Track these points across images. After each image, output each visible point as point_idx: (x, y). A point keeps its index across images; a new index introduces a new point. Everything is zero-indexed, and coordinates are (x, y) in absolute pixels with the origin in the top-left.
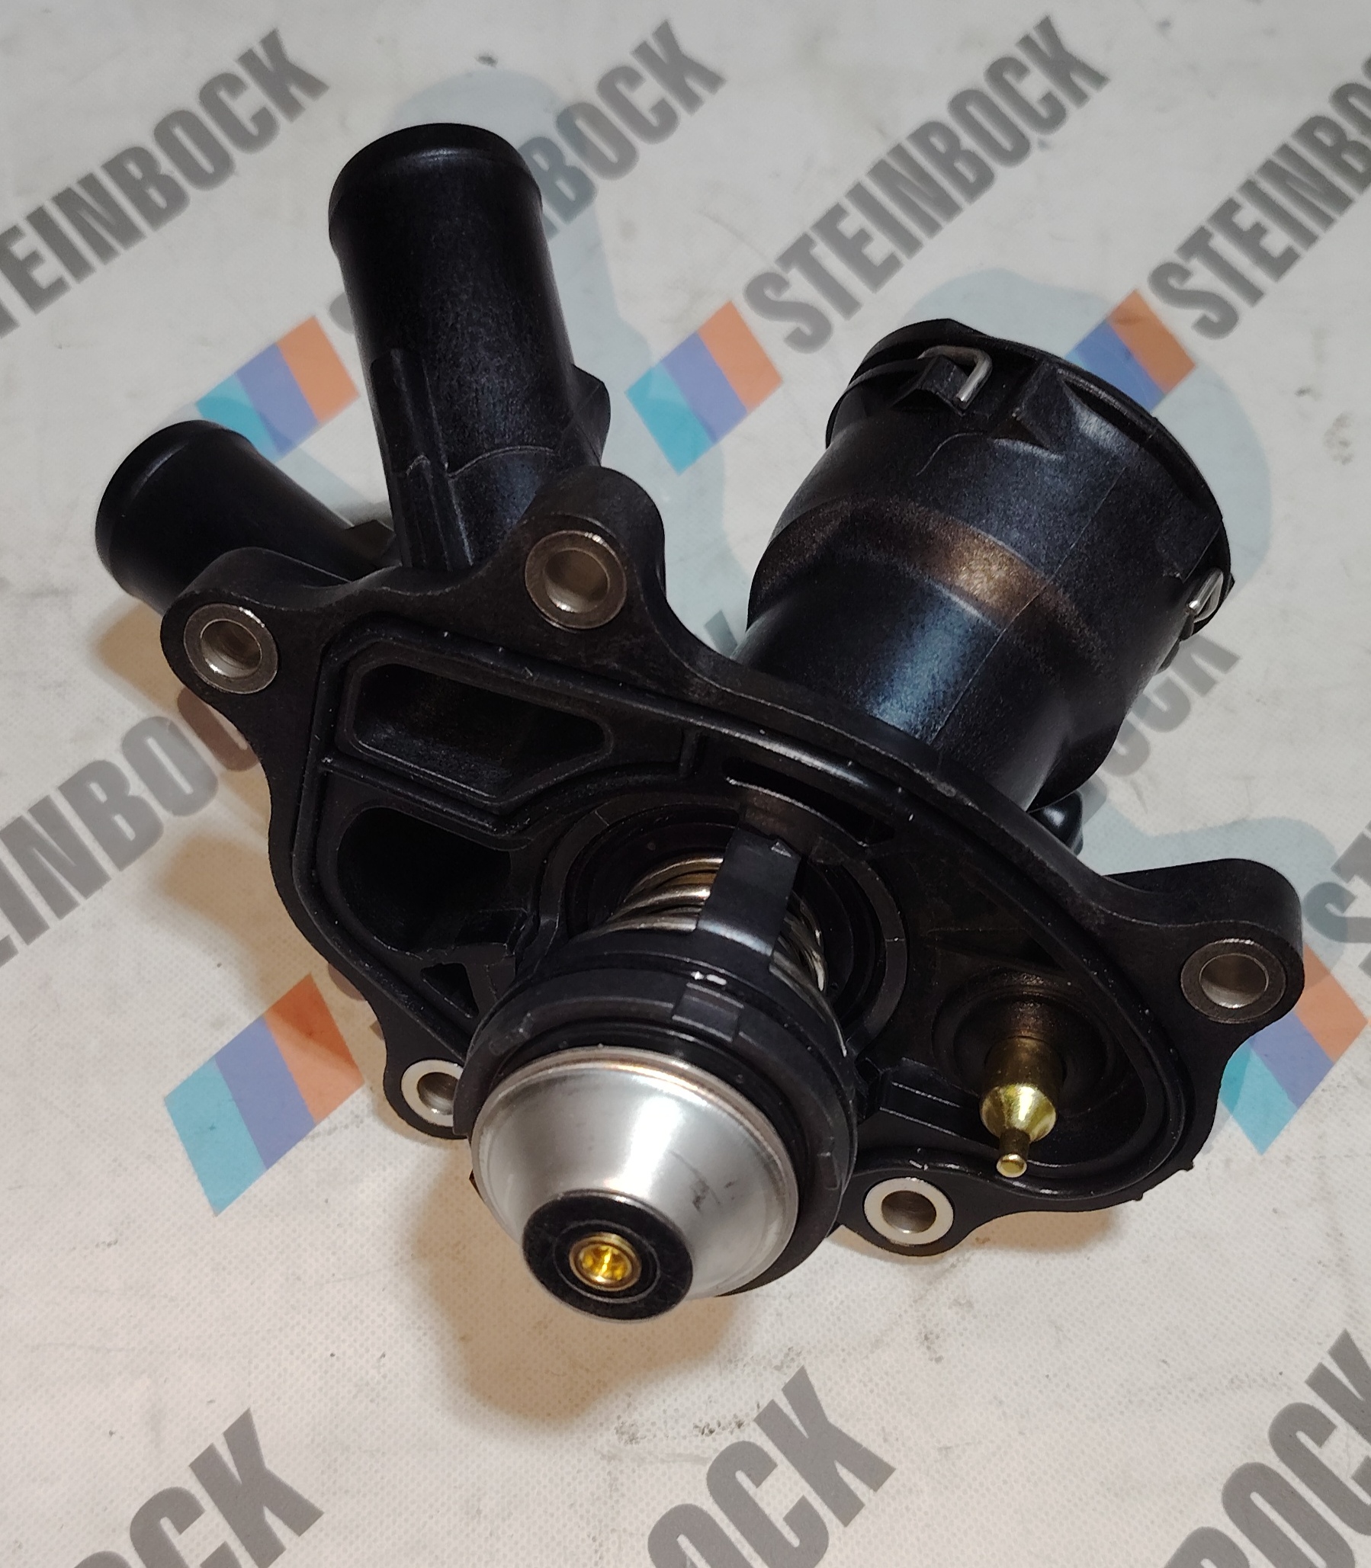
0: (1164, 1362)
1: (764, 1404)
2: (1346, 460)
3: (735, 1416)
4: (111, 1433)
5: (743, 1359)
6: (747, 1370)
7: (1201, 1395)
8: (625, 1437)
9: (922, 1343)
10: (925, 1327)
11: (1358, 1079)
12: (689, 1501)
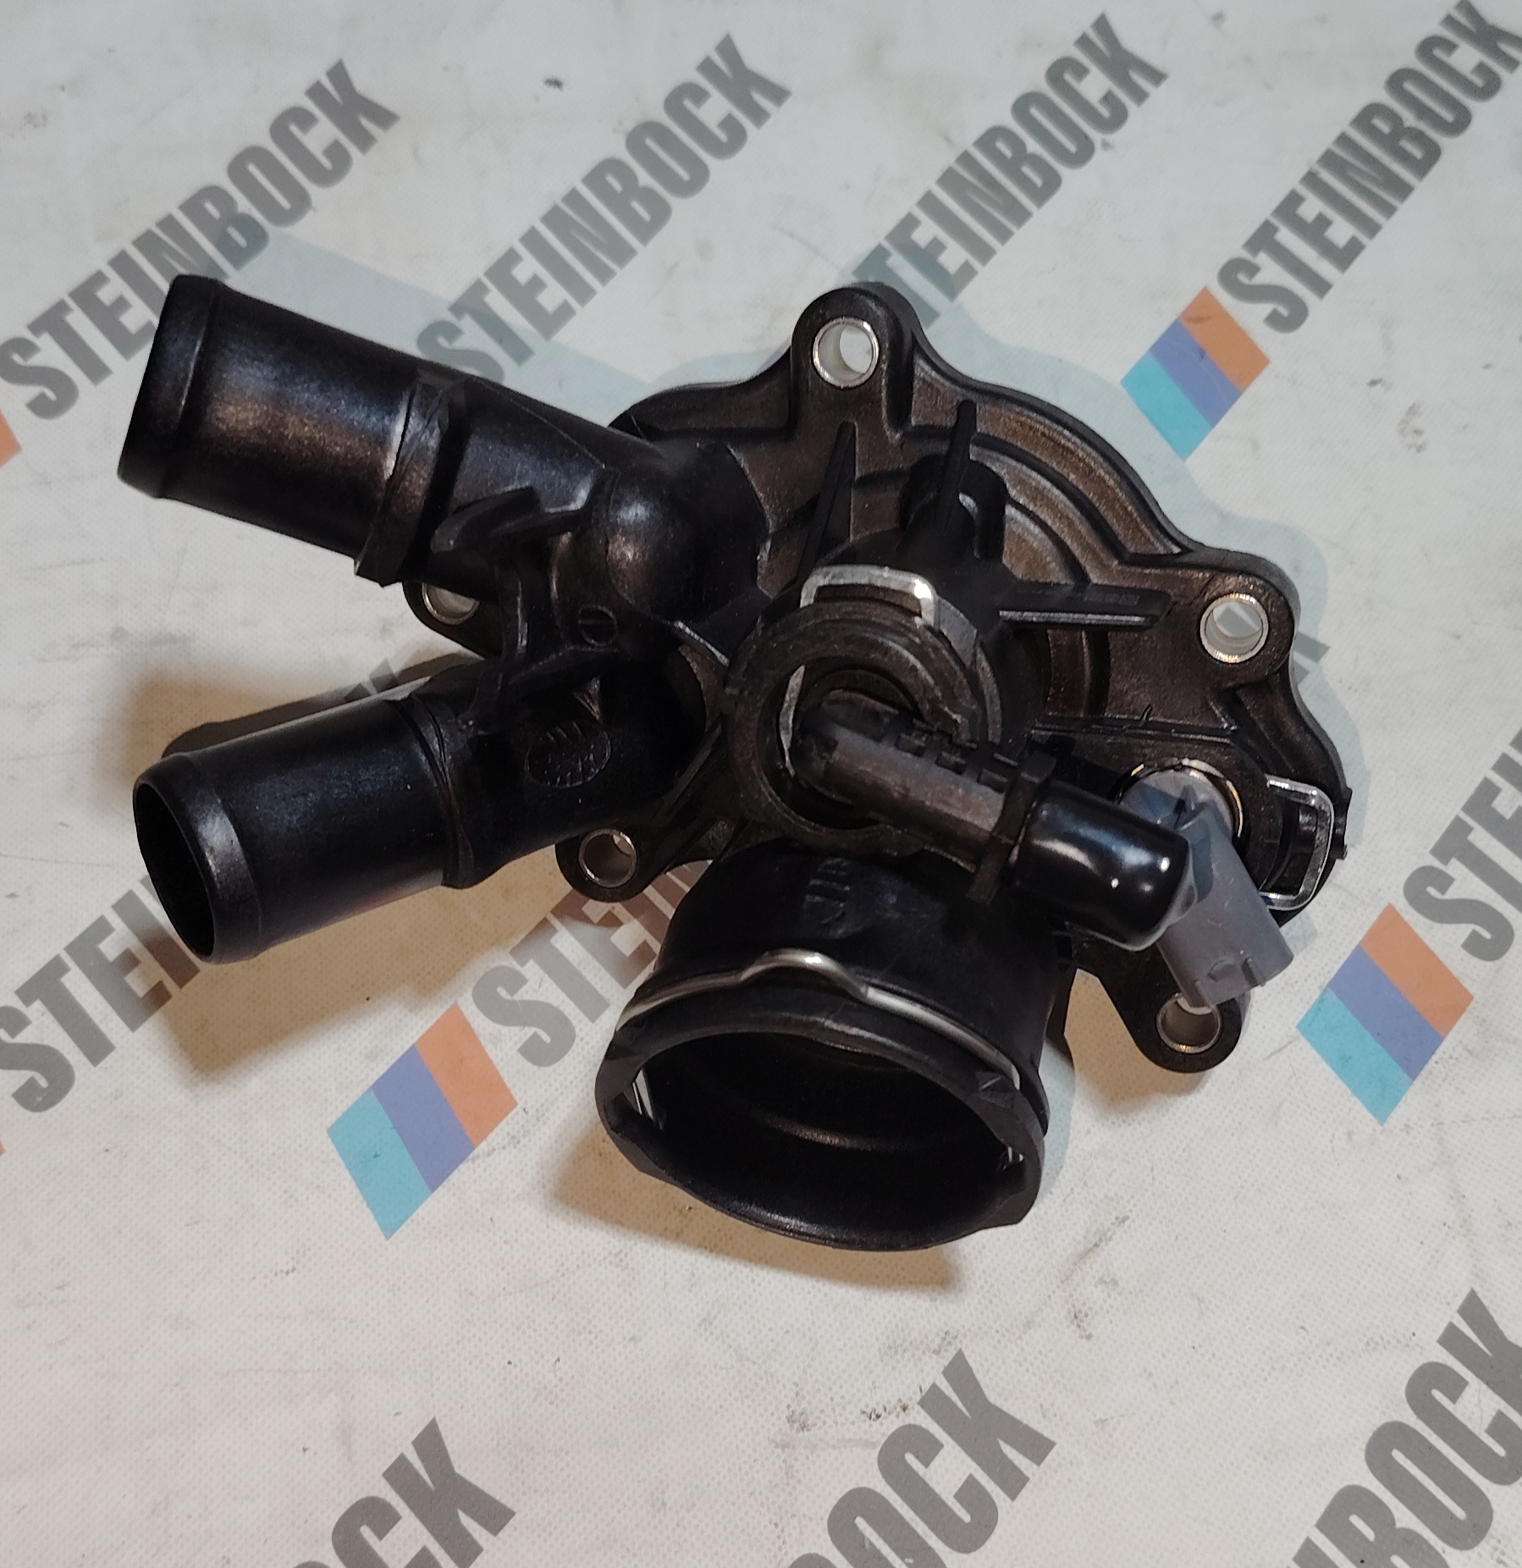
0: (1302, 1328)
1: (926, 1387)
2: (1420, 449)
3: (900, 1400)
4: (305, 1450)
5: (902, 1345)
6: (907, 1355)
7: (1339, 1359)
8: (796, 1425)
9: (1072, 1322)
10: (1074, 1306)
11: (1468, 1050)
12: (863, 1485)
